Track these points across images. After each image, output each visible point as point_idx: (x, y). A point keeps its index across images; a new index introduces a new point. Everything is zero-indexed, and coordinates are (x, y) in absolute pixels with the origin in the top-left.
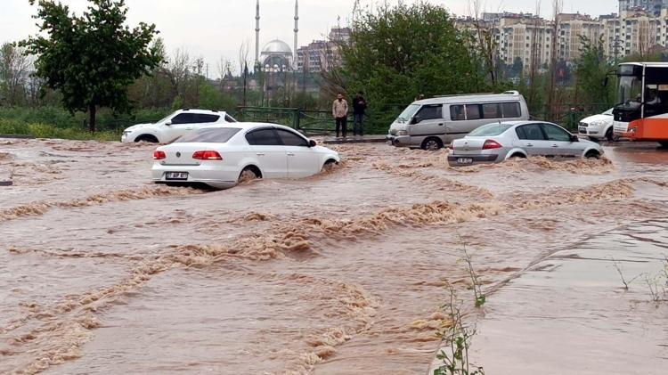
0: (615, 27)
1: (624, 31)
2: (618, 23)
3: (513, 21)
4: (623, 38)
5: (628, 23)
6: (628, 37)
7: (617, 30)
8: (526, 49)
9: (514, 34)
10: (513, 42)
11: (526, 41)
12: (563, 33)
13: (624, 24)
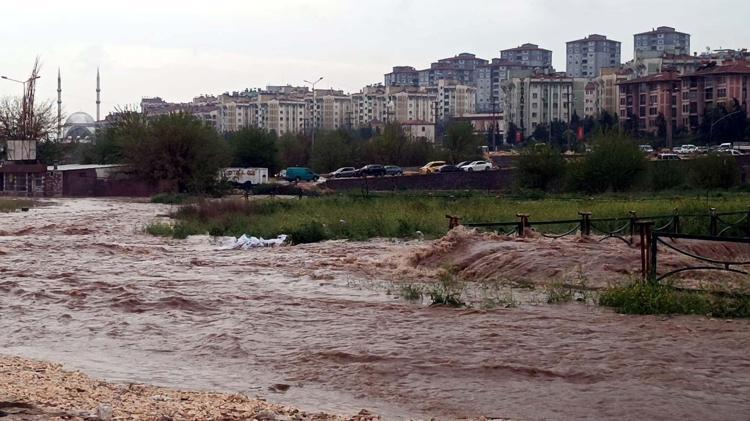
0: (359, 102)
1: (366, 105)
2: (361, 99)
3: (269, 97)
4: (366, 112)
5: (370, 98)
6: (370, 111)
7: (361, 105)
8: (280, 122)
9: (269, 109)
10: (269, 116)
11: (280, 116)
12: (318, 107)
13: (366, 99)
